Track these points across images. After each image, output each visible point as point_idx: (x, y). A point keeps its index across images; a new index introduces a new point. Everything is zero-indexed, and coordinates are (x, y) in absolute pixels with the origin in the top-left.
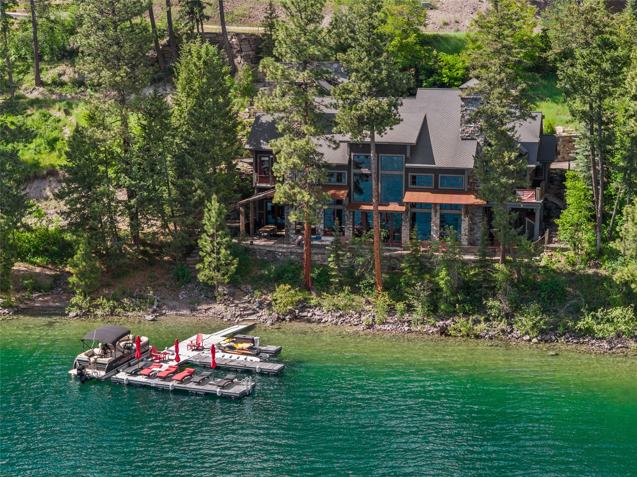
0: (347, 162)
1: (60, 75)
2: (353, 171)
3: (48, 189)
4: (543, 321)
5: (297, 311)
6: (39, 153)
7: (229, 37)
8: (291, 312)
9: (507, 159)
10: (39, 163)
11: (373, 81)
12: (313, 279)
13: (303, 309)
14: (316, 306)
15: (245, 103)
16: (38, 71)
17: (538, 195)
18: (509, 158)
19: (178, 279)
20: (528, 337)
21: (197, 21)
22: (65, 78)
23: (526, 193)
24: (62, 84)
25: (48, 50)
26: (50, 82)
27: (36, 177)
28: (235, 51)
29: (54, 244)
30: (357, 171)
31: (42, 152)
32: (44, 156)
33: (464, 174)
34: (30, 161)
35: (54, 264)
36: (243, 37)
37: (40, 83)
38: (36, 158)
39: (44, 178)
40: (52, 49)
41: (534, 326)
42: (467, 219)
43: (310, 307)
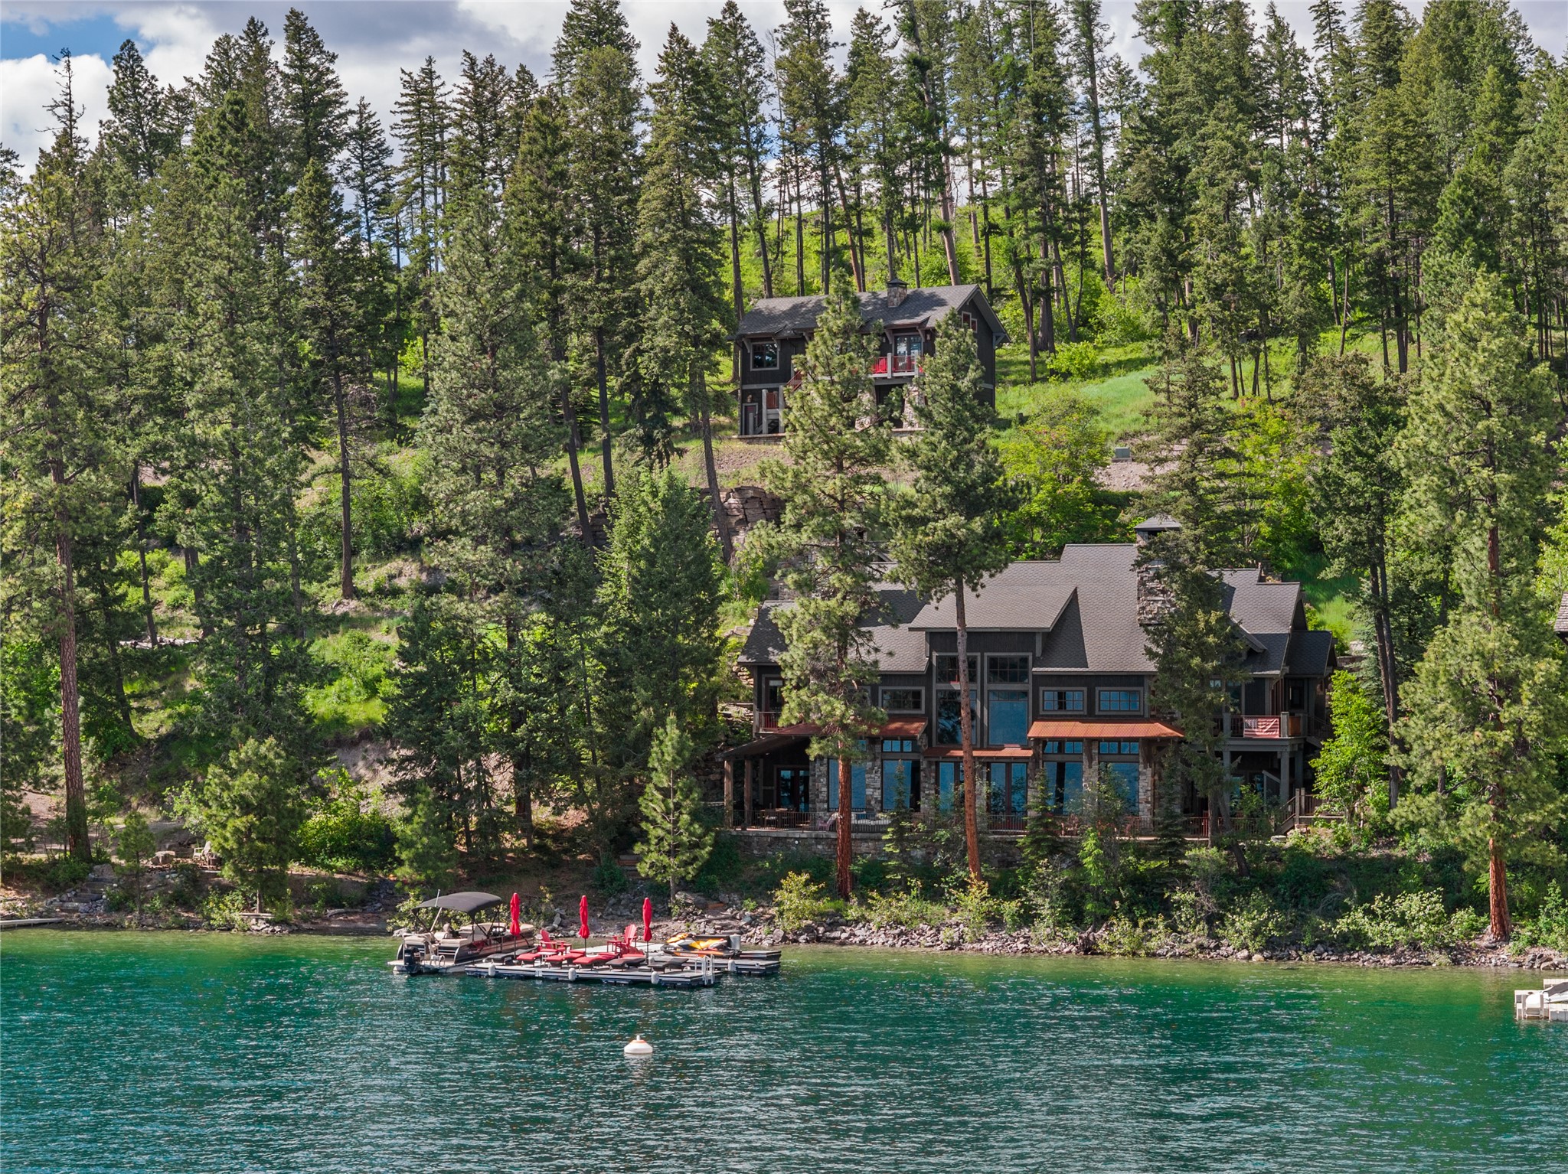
0: (923, 668)
1: (391, 577)
2: (937, 686)
3: (361, 763)
4: (1274, 922)
5: (821, 929)
6: (347, 701)
7: (723, 495)
8: (808, 929)
9: (1202, 625)
10: (345, 718)
11: (955, 484)
12: (853, 876)
13: (833, 926)
14: (857, 922)
15: (749, 611)
16: (349, 574)
17: (1285, 726)
18: (1207, 622)
19: (602, 886)
20: (1245, 953)
21: (660, 456)
22: (402, 582)
23: (1262, 722)
24: (396, 593)
25: (368, 539)
26: (370, 590)
27: (340, 743)
28: (734, 521)
29: (370, 838)
30: (943, 686)
31: (353, 699)
32: (355, 706)
33: (1141, 684)
34: (328, 717)
35: (369, 868)
36: (751, 493)
37: (352, 592)
38: (340, 709)
39: (354, 744)
40: (376, 537)
41: (1256, 932)
42: (1149, 771)
43: (847, 924)
